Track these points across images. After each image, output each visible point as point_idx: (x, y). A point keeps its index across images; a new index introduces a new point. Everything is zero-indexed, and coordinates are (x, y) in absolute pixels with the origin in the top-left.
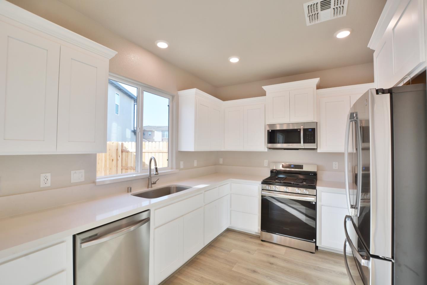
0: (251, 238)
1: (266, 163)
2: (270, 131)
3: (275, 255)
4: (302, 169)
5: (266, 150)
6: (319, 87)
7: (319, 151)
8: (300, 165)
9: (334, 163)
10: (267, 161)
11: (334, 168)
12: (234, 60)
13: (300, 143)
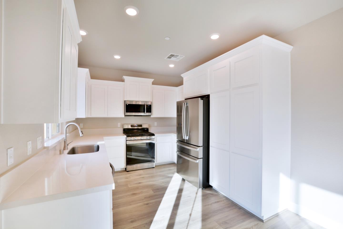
0: (120, 173)
1: (119, 125)
2: (128, 105)
3: (140, 174)
4: (142, 127)
5: (123, 116)
6: (153, 83)
7: (152, 116)
8: (141, 125)
9: (155, 123)
10: (120, 124)
11: (155, 125)
12: (117, 57)
13: (144, 112)
